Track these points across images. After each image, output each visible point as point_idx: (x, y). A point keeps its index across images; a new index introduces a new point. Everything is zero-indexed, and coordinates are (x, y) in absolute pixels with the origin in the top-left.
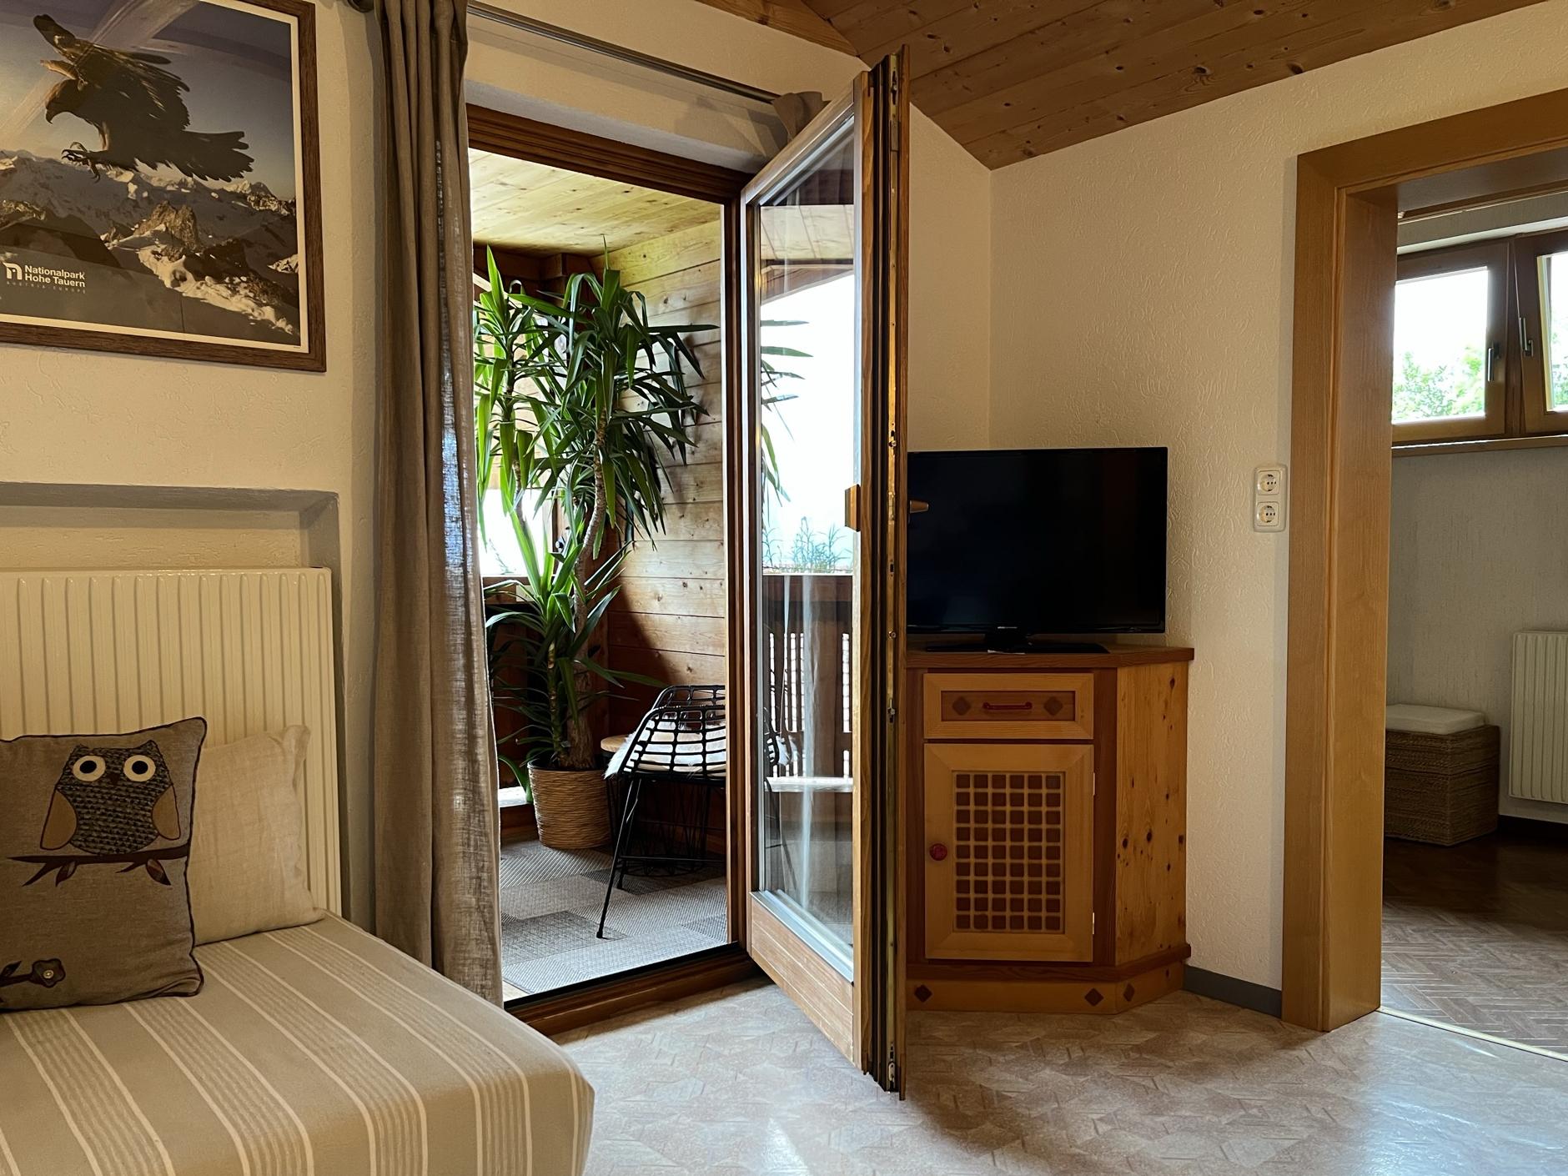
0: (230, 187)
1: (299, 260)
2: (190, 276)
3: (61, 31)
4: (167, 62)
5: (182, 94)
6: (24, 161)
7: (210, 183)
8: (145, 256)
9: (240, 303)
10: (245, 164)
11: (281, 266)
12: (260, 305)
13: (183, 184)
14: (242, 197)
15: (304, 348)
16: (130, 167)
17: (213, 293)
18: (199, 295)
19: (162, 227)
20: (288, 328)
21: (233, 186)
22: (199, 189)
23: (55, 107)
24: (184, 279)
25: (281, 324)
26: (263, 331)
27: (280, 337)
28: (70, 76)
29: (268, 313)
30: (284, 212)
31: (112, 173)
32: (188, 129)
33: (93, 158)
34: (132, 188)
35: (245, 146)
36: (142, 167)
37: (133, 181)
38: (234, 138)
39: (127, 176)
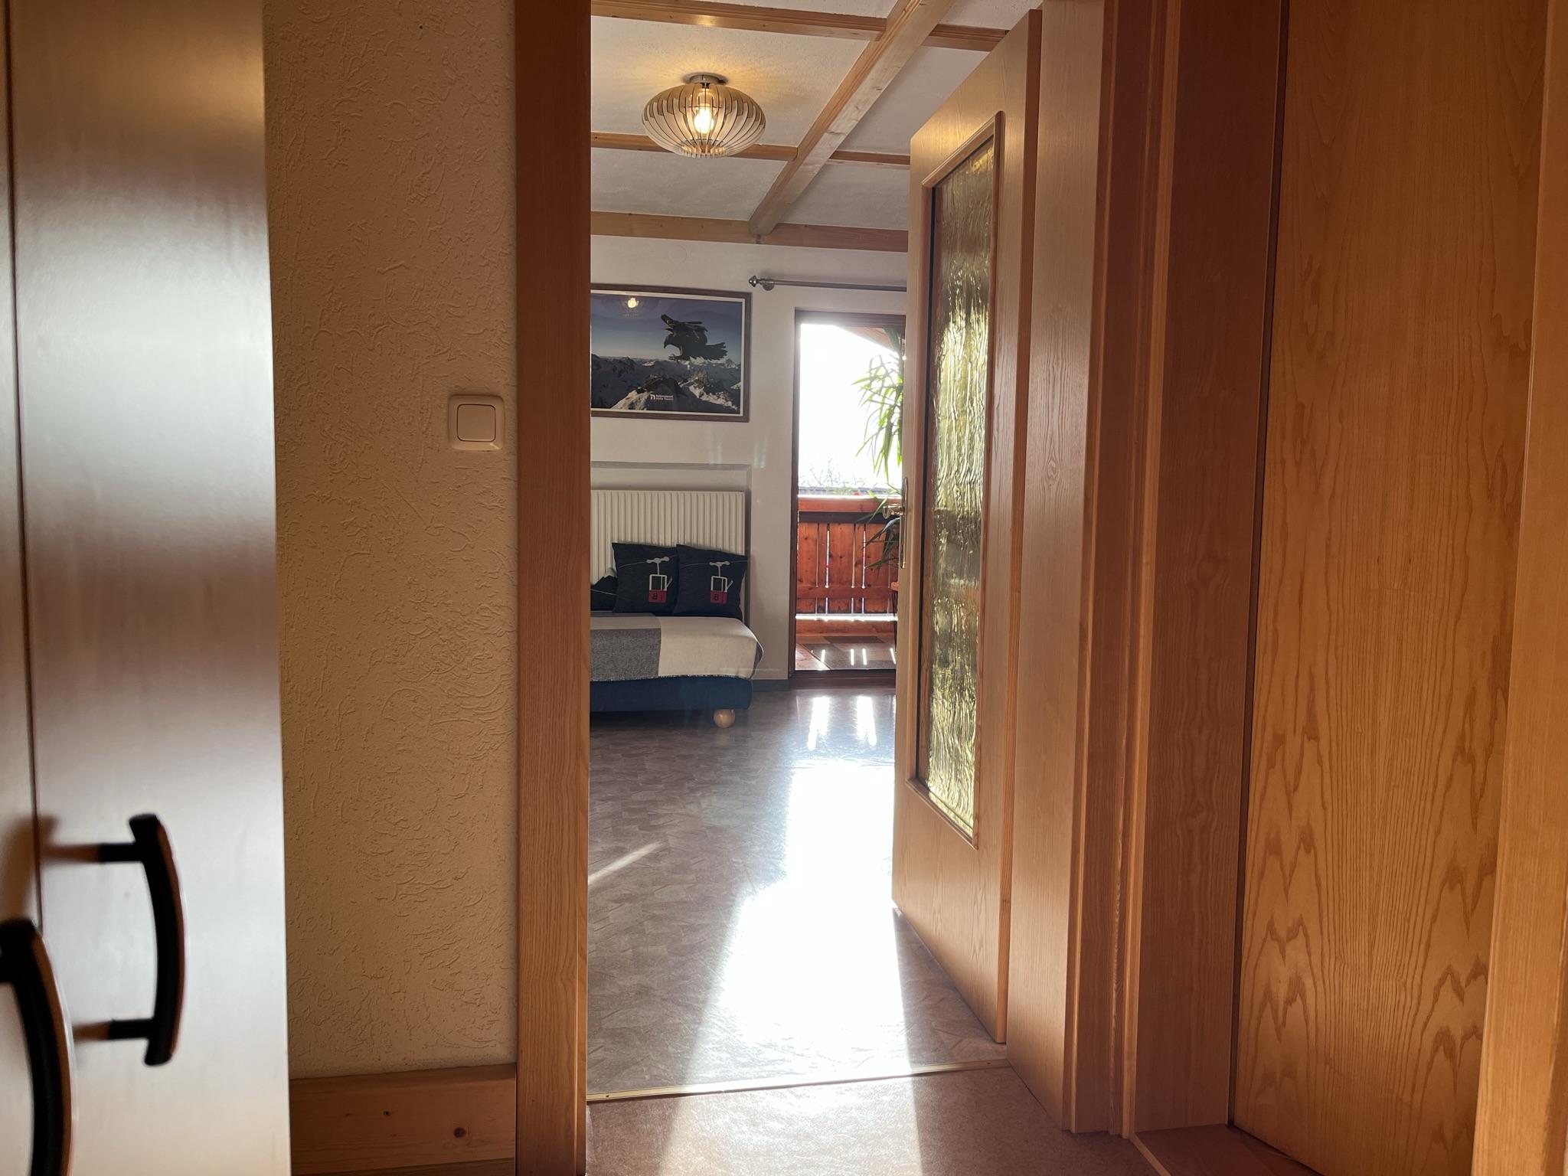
0: (719, 362)
1: (741, 384)
2: (705, 394)
3: (669, 319)
4: (700, 323)
5: (705, 333)
6: (657, 362)
7: (713, 361)
8: (691, 388)
9: (721, 401)
10: (724, 353)
11: (735, 387)
12: (727, 401)
13: (704, 363)
14: (723, 365)
15: (741, 415)
16: (688, 359)
17: (712, 399)
18: (707, 399)
19: (697, 378)
20: (736, 408)
21: (721, 361)
22: (710, 364)
23: (666, 344)
24: (703, 395)
25: (734, 407)
26: (728, 410)
27: (733, 411)
28: (671, 333)
29: (730, 403)
30: (737, 368)
31: (682, 362)
32: (707, 344)
33: (677, 358)
34: (689, 366)
35: (725, 347)
36: (691, 359)
37: (689, 364)
38: (721, 345)
39: (687, 362)
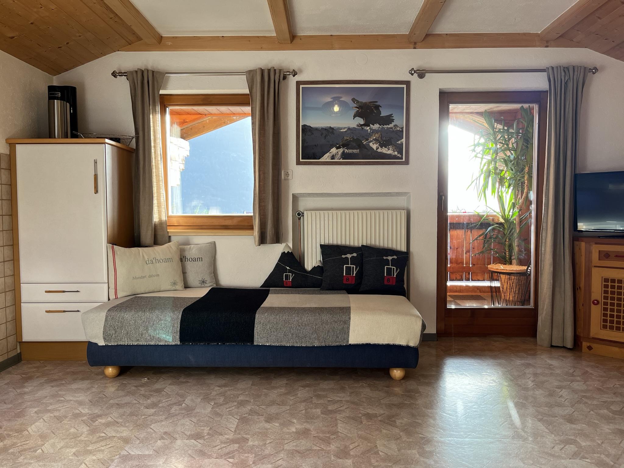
1: (404, 140)
2: (380, 147)
3: (356, 100)
4: (377, 102)
5: (380, 108)
6: (349, 129)
8: (371, 144)
9: (390, 152)
10: (393, 121)
11: (399, 142)
12: (394, 151)
13: (379, 128)
14: (392, 128)
15: (404, 160)
16: (369, 126)
17: (384, 150)
18: (381, 151)
19: (375, 138)
20: (400, 156)
21: (391, 126)
22: (383, 128)
23: (355, 117)
24: (378, 148)
26: (395, 157)
27: (398, 158)
28: (358, 109)
29: (396, 153)
30: (401, 130)
31: (365, 128)
32: (381, 115)
33: (362, 125)
34: (369, 130)
35: (393, 117)
36: (371, 125)
37: (369, 129)
38: (391, 116)
39: (368, 128)
